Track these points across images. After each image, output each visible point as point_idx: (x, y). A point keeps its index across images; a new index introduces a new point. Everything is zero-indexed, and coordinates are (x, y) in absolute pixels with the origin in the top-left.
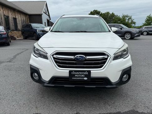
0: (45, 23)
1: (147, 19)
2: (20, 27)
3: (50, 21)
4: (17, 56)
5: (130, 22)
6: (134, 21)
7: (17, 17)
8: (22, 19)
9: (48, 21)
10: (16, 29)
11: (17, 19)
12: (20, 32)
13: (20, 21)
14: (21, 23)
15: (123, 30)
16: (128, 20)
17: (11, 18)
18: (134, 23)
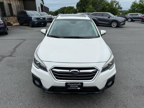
0: (39, 8)
1: (133, 5)
2: (15, 13)
3: (44, 5)
4: (17, 49)
5: (117, 7)
6: (121, 6)
7: (12, 3)
8: (17, 4)
9: (42, 6)
10: (12, 15)
11: (12, 5)
12: (16, 18)
13: (15, 6)
14: (16, 8)
15: (110, 18)
16: (116, 5)
17: (6, 4)
18: (121, 8)
